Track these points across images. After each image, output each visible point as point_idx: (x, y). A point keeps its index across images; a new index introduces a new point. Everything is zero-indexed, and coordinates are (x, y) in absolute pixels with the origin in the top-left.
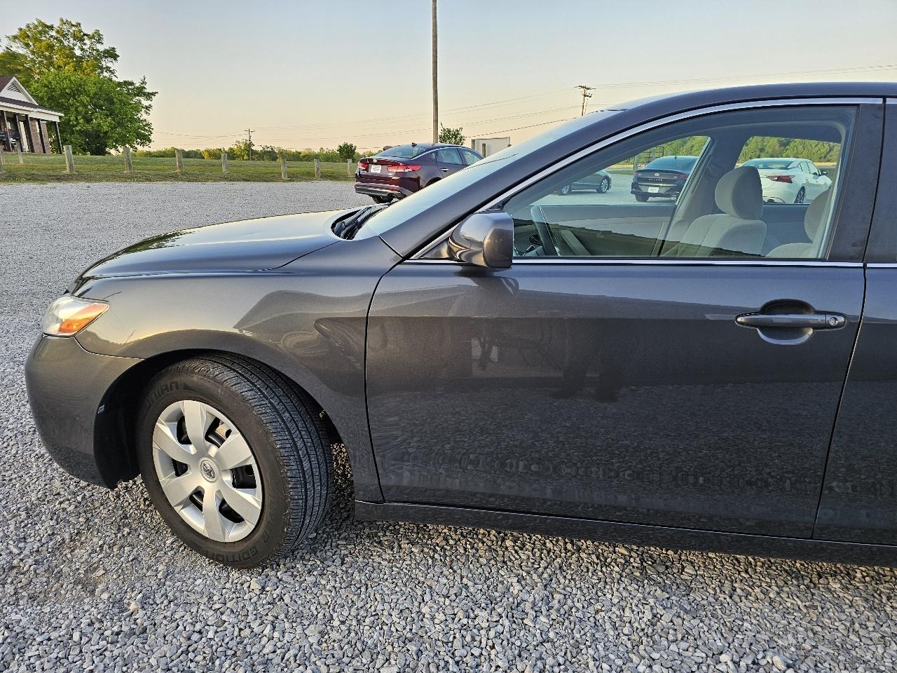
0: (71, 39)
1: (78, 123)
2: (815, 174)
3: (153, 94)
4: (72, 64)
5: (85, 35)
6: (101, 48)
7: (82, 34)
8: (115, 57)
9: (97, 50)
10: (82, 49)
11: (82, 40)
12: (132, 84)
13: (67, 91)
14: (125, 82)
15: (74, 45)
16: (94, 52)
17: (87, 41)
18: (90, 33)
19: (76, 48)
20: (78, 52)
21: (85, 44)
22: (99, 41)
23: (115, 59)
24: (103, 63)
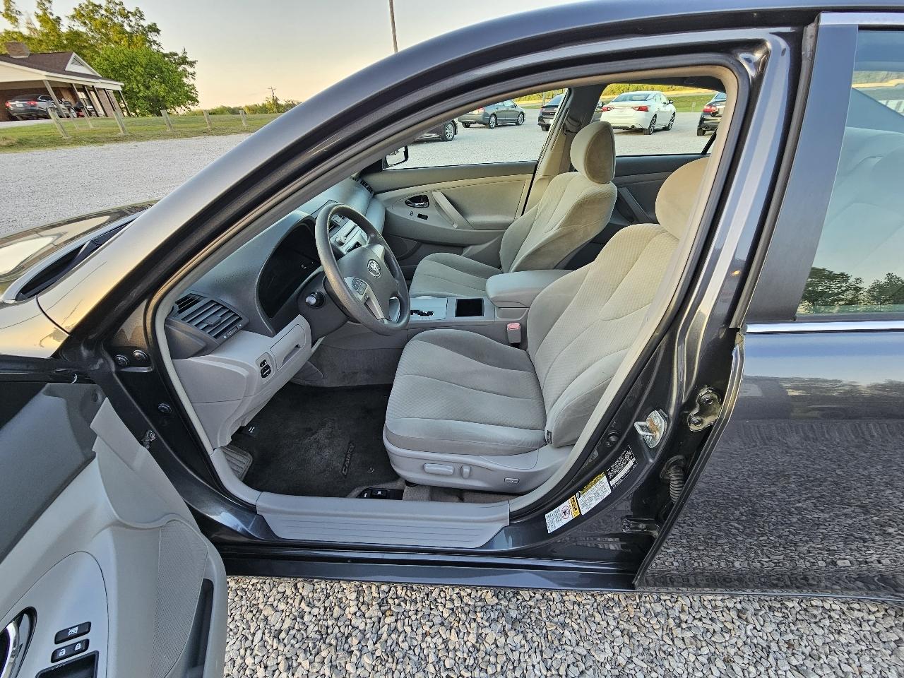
0: (119, 17)
1: (140, 91)
2: (665, 103)
3: (195, 62)
4: (125, 39)
5: (128, 12)
6: (145, 24)
7: (126, 12)
8: (158, 31)
9: (142, 26)
10: (130, 26)
11: (127, 17)
12: (176, 54)
13: (124, 63)
14: (171, 53)
15: (123, 22)
16: (140, 28)
17: (131, 18)
18: (133, 10)
19: (125, 24)
20: (128, 29)
21: (131, 21)
22: (141, 17)
23: (158, 33)
24: (150, 37)
